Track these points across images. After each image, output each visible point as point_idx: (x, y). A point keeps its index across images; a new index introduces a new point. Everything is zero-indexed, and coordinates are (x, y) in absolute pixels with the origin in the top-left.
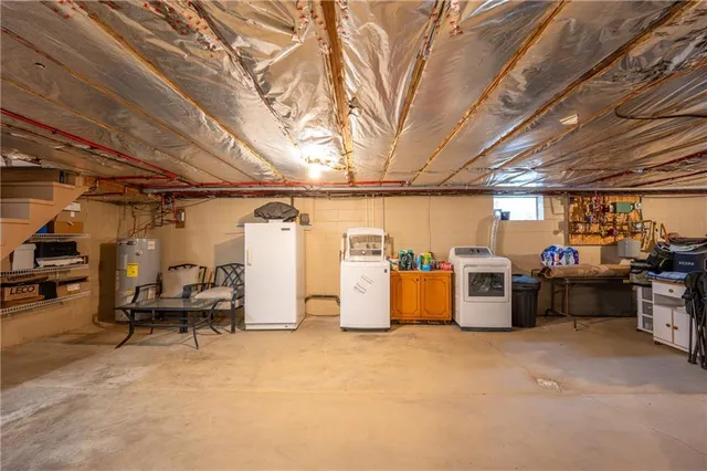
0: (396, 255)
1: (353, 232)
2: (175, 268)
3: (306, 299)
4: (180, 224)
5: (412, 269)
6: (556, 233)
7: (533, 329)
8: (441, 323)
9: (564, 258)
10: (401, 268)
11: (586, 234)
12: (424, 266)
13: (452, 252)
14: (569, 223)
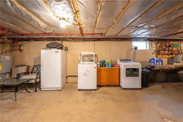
0: (99, 62)
1: (83, 53)
2: (18, 66)
3: (67, 77)
4: (21, 50)
5: (105, 67)
6: (153, 54)
7: (147, 88)
8: (115, 86)
9: (158, 63)
10: (101, 66)
11: (163, 54)
12: (109, 66)
13: (119, 60)
14: (157, 51)
